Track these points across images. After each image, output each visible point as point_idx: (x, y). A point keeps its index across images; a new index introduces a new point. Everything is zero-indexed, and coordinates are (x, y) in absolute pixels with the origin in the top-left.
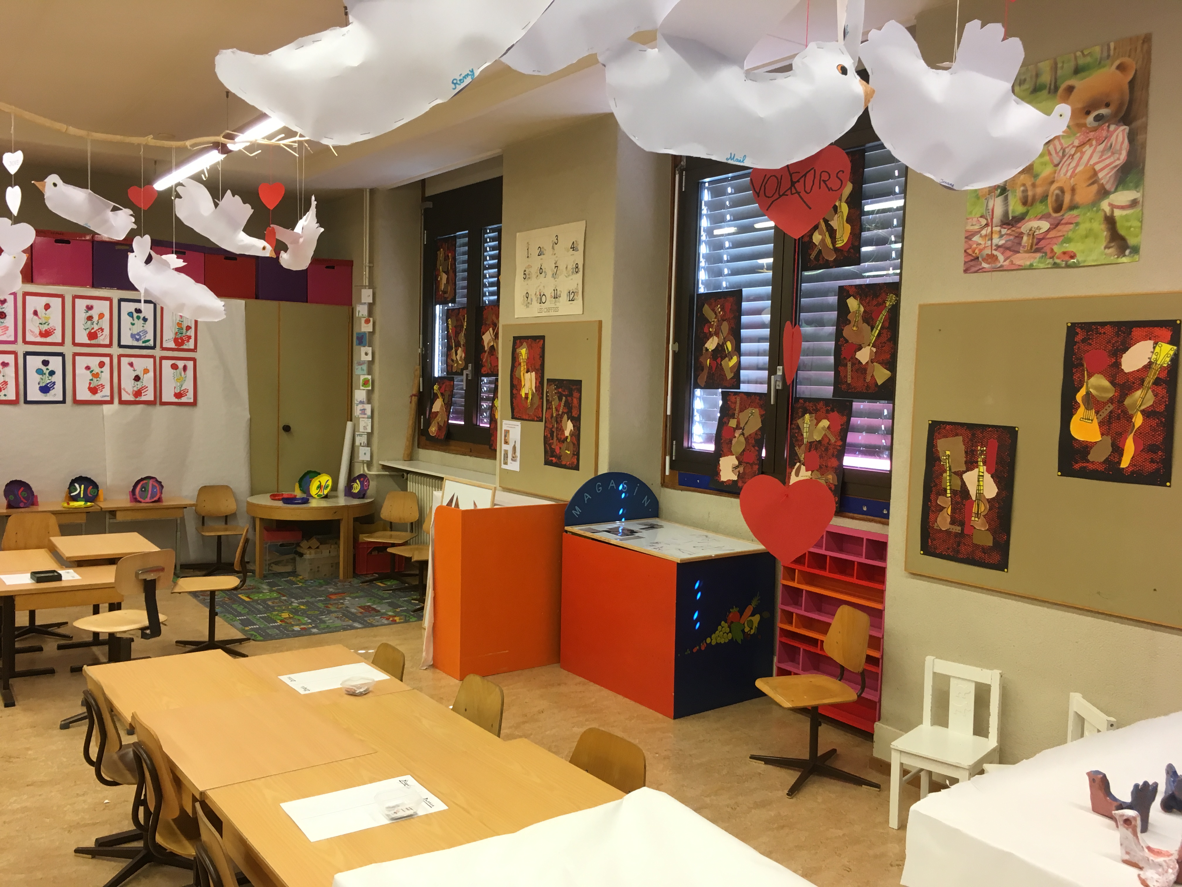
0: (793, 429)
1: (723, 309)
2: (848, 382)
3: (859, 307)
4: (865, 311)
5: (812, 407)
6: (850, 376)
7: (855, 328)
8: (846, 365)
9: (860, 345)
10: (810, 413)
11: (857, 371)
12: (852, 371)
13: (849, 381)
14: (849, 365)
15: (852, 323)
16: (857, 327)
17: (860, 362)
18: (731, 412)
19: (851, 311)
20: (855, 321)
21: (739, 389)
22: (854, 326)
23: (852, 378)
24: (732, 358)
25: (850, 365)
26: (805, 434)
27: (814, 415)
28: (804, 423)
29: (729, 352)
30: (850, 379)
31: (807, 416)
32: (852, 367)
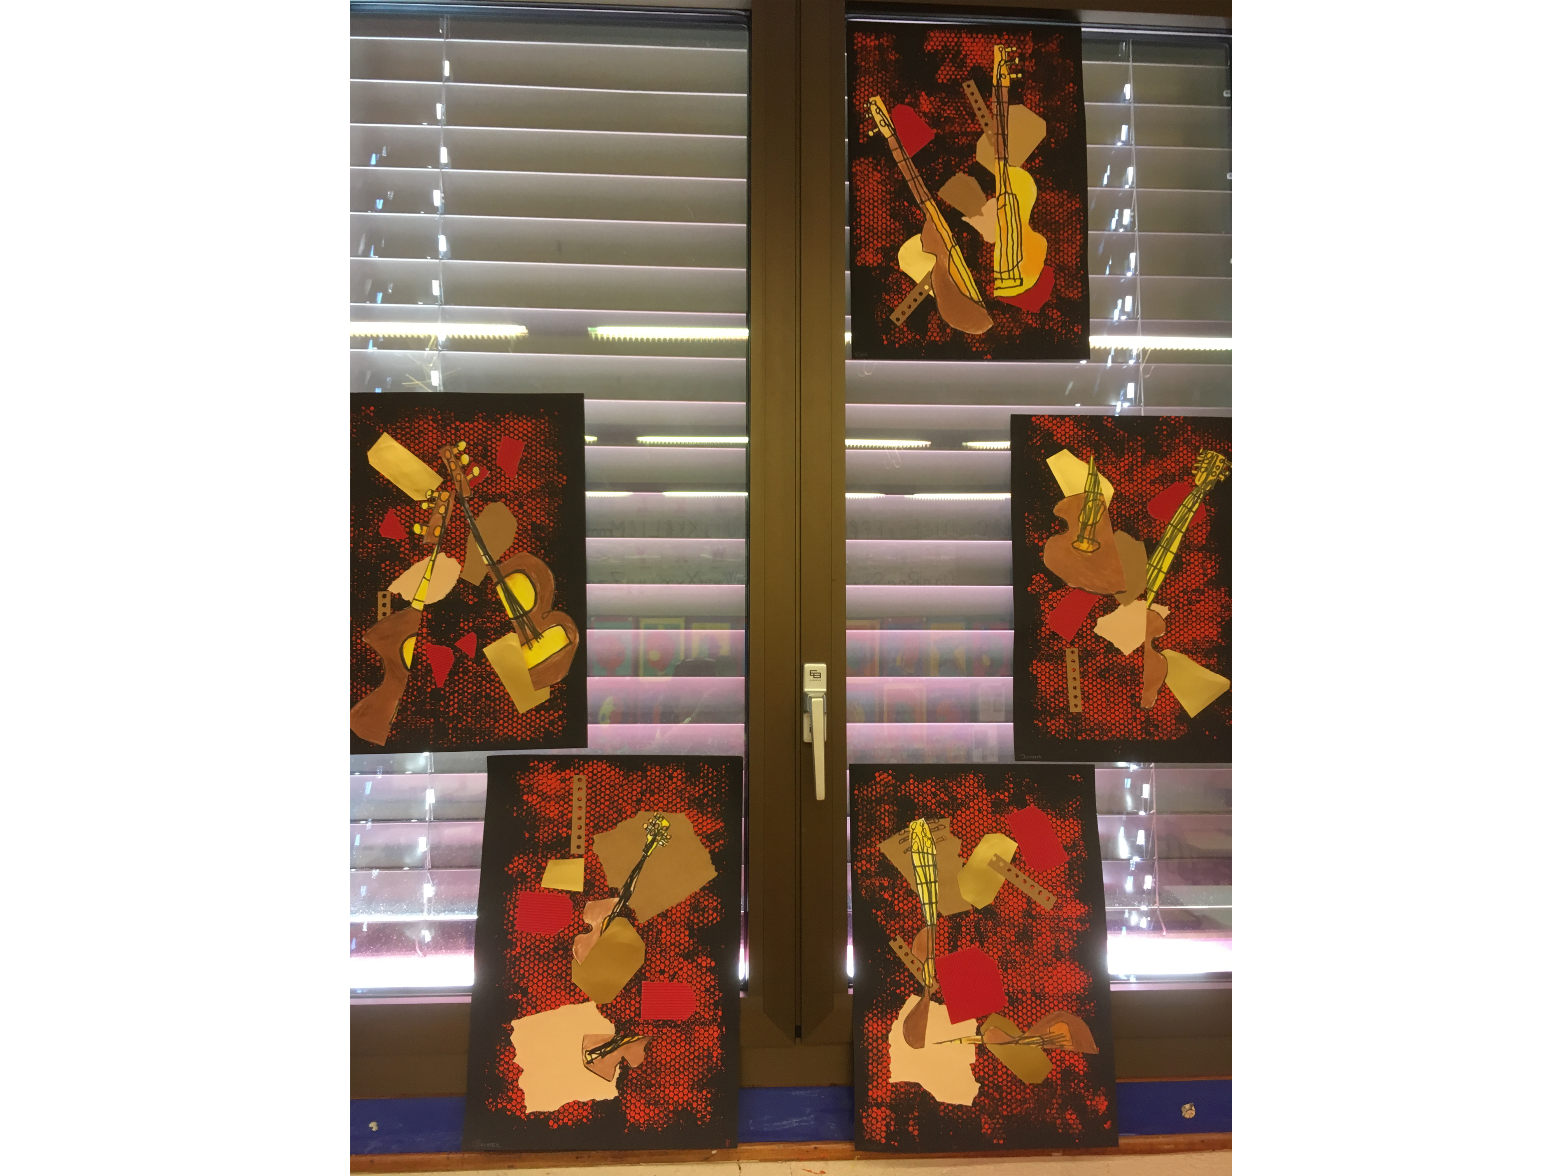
0: (866, 874)
1: (480, 454)
2: (1073, 710)
3: (1096, 483)
4: (1116, 498)
5: (935, 795)
6: (1078, 692)
7: (1084, 546)
8: (1061, 657)
9: (1110, 597)
10: (929, 816)
11: (1102, 675)
12: (1083, 675)
13: (1076, 705)
14: (1072, 657)
15: (1074, 530)
16: (1093, 541)
17: (1110, 648)
18: (544, 834)
19: (1067, 493)
20: (1085, 525)
21: (584, 745)
22: (1081, 538)
23: (1086, 697)
24: (537, 636)
25: (1076, 657)
26: (923, 893)
27: (946, 822)
28: (909, 850)
29: (522, 615)
30: (1079, 702)
31: (918, 826)
32: (1082, 665)
